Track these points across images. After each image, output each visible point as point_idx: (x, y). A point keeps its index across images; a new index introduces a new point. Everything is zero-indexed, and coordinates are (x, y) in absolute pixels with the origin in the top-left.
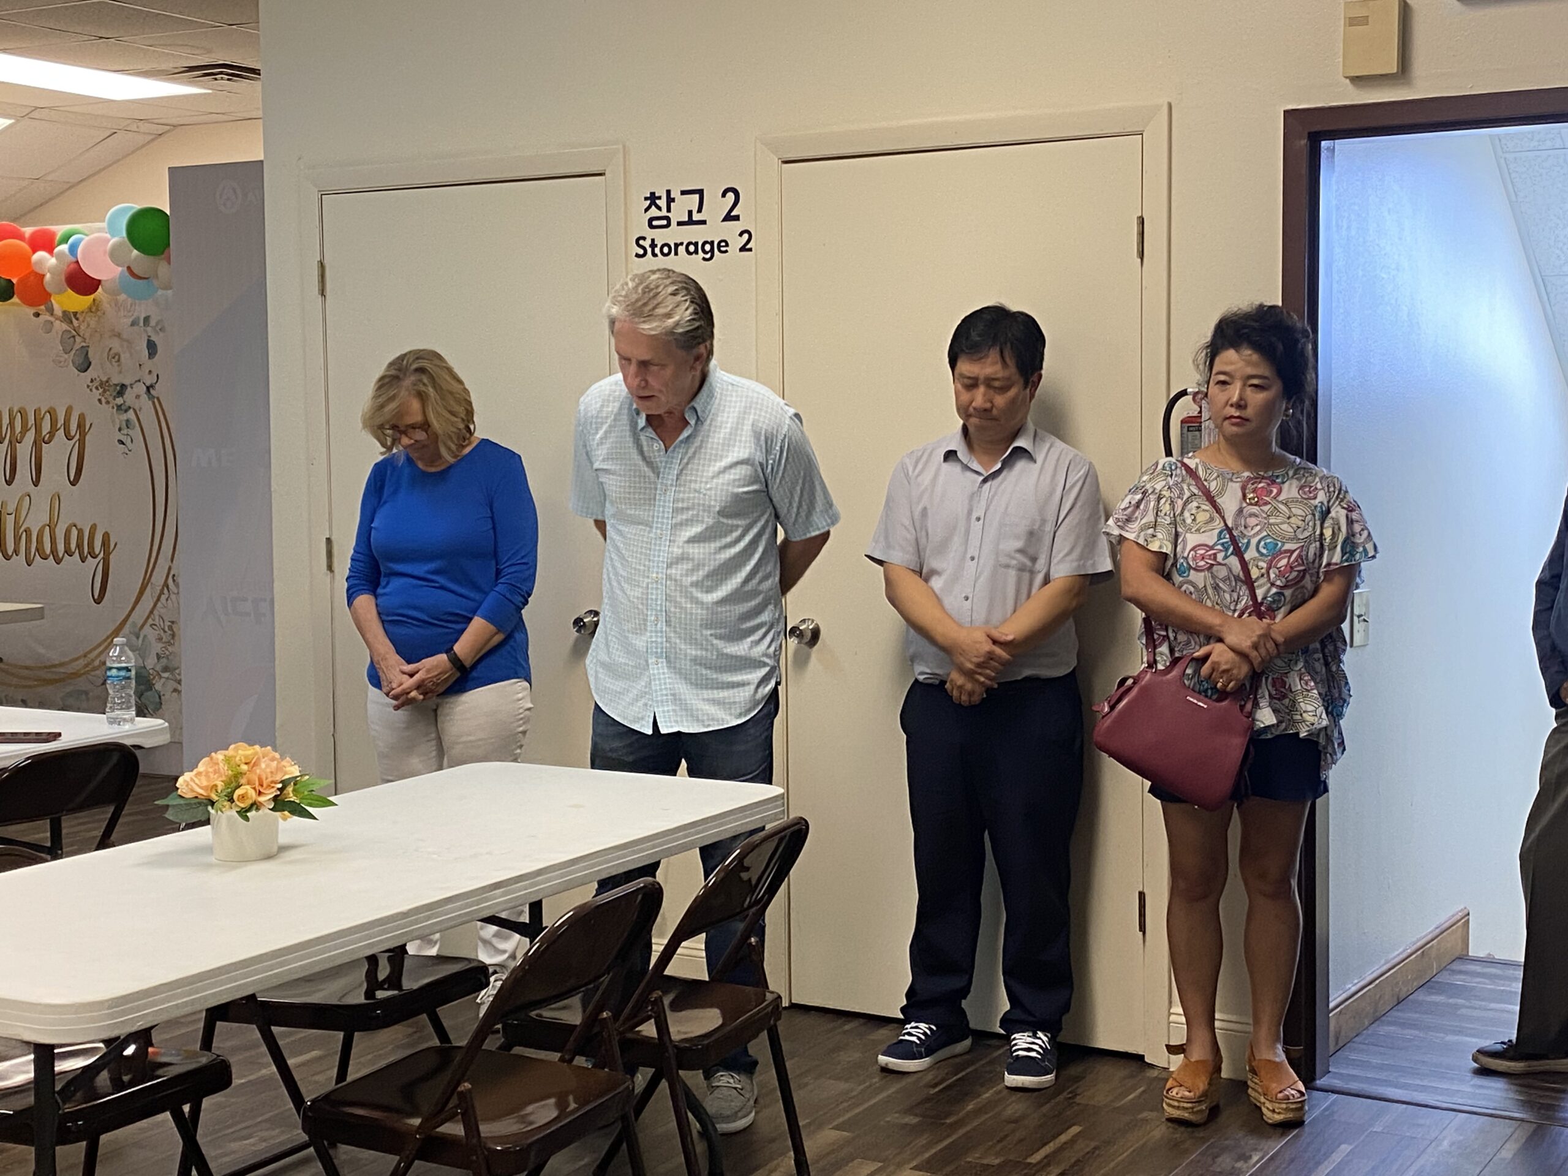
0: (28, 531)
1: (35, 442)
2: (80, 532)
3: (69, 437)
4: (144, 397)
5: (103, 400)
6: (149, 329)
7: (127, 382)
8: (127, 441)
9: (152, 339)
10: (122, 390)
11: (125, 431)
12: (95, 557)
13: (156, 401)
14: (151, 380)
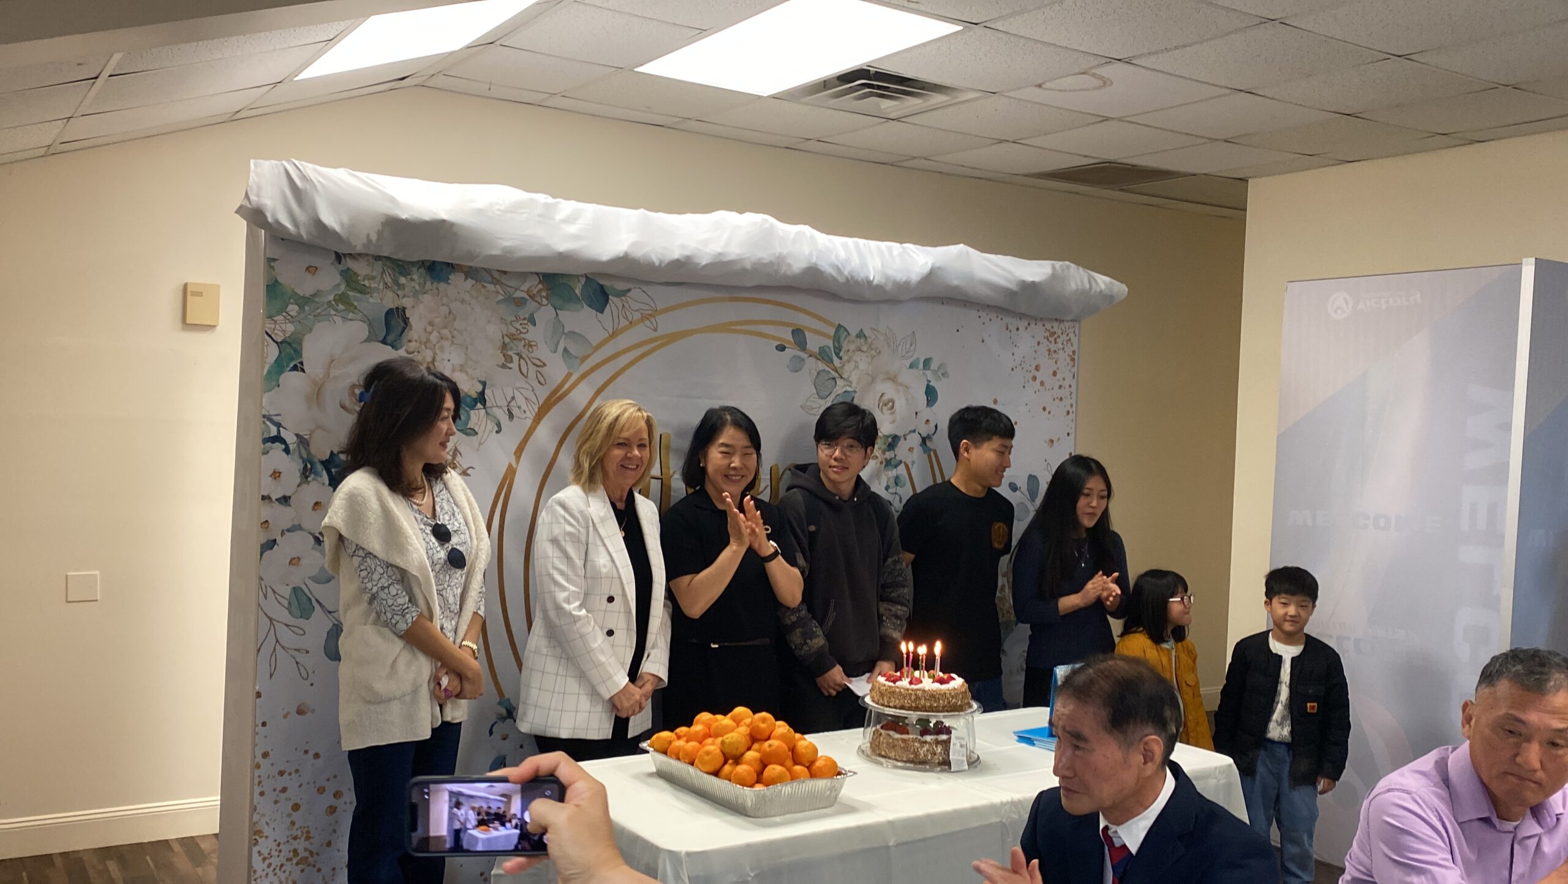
4: (918, 450)
6: (928, 373)
7: (898, 432)
9: (931, 384)
10: (893, 441)
11: (893, 490)
13: (932, 453)
14: (925, 430)
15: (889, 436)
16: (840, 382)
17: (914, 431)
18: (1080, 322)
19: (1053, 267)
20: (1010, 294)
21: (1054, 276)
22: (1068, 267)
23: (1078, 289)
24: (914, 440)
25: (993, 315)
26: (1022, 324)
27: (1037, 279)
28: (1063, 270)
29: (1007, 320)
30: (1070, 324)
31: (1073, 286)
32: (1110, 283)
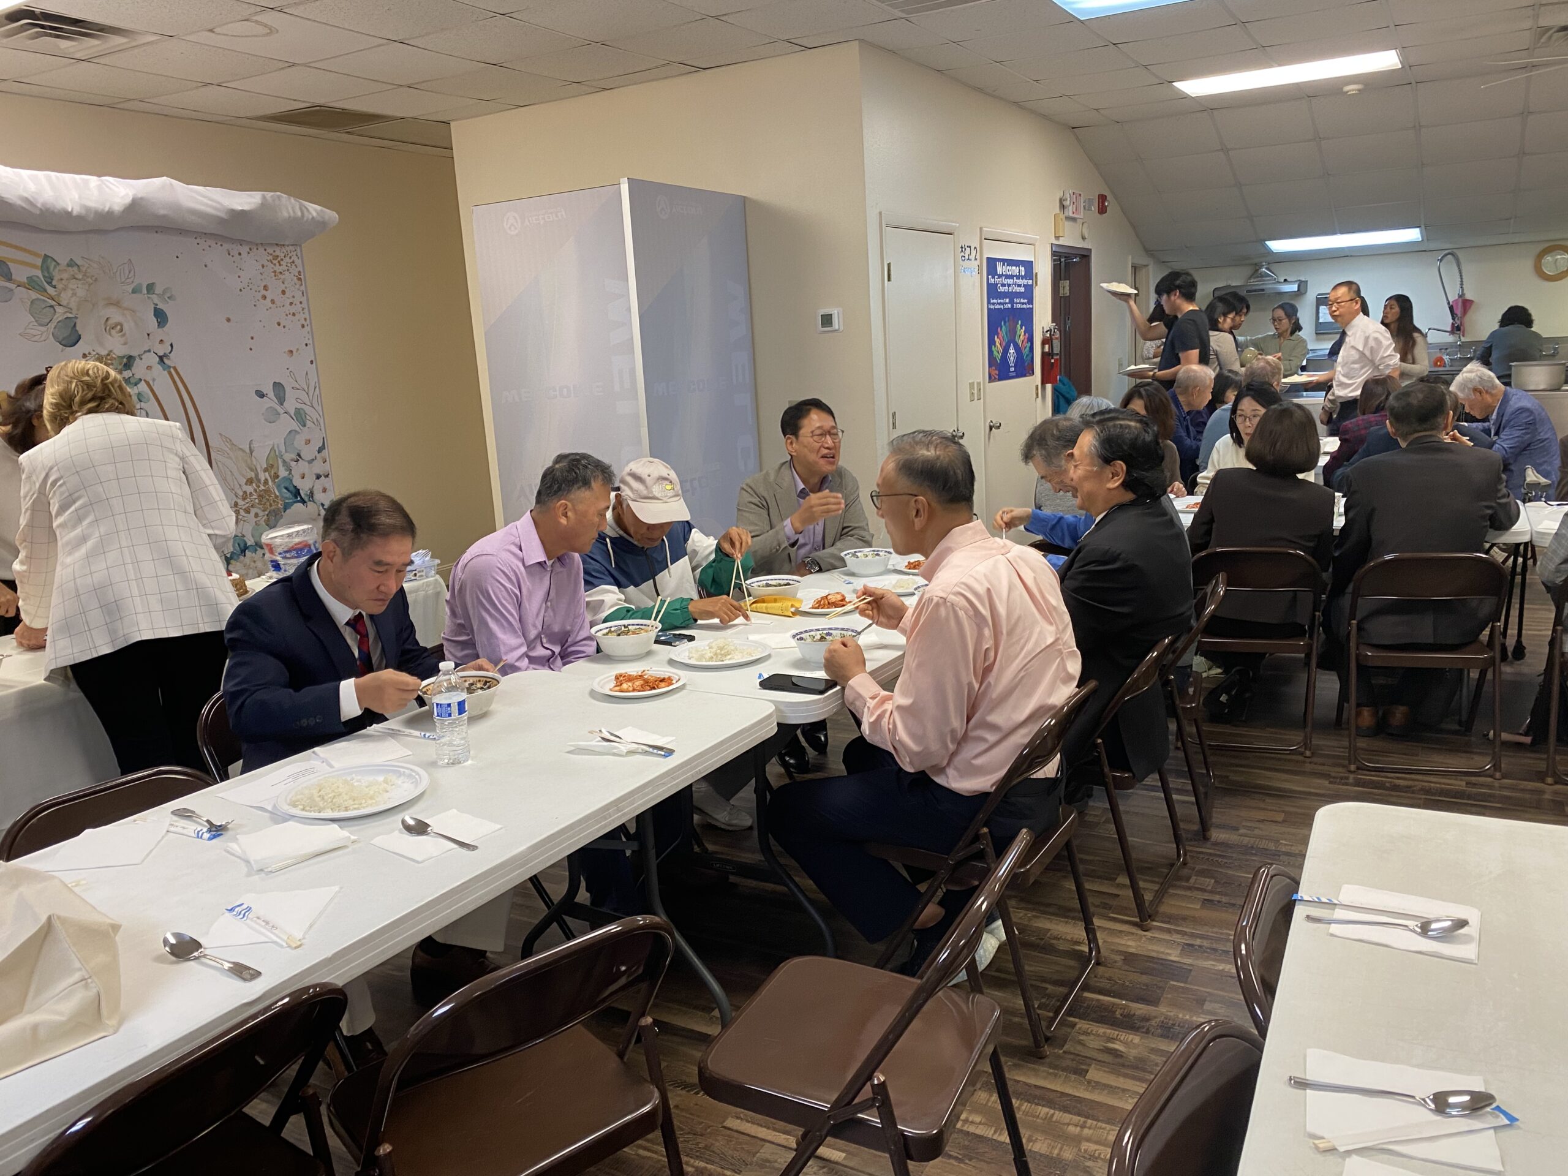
6: (153, 296)
7: (134, 353)
9: (158, 306)
10: (129, 363)
15: (123, 357)
16: (59, 309)
17: (149, 351)
18: (300, 246)
19: (264, 197)
20: (221, 221)
21: (264, 205)
22: (279, 197)
23: (290, 217)
24: (151, 359)
25: (212, 242)
26: (244, 249)
27: (246, 208)
28: (274, 201)
29: (226, 246)
30: (291, 248)
31: (286, 214)
32: (321, 210)
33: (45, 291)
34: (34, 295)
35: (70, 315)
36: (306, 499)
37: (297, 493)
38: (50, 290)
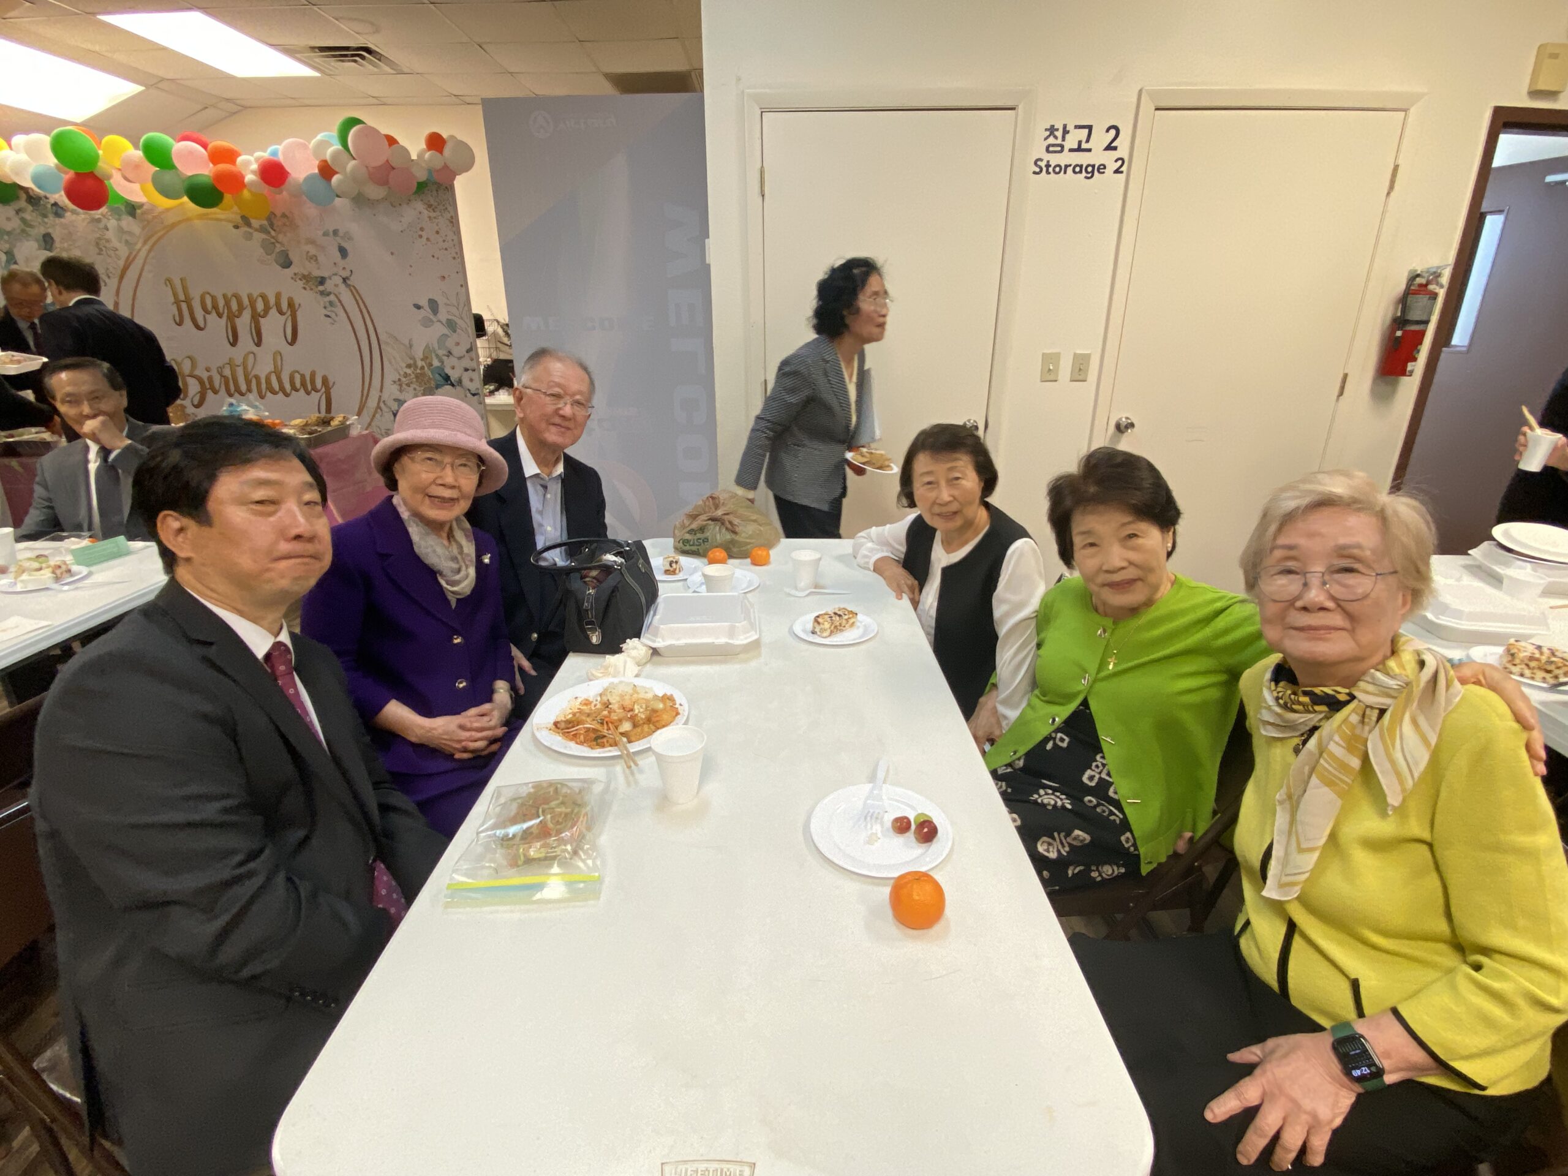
0: (257, 378)
1: (253, 317)
2: (303, 377)
3: (281, 313)
4: (342, 287)
5: (307, 287)
6: (338, 238)
7: (325, 275)
8: (333, 315)
9: (342, 245)
10: (322, 281)
11: (330, 308)
12: (317, 391)
13: (352, 288)
14: (345, 274)
15: (316, 277)
16: (278, 245)
17: (336, 274)
24: (339, 280)
33: (269, 233)
34: (264, 236)
35: (283, 249)
36: (455, 384)
37: (447, 378)
38: (273, 233)
